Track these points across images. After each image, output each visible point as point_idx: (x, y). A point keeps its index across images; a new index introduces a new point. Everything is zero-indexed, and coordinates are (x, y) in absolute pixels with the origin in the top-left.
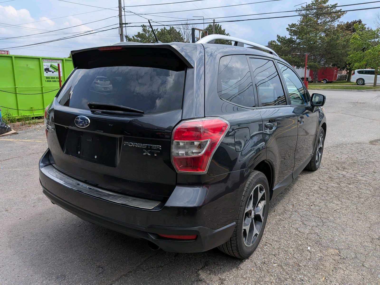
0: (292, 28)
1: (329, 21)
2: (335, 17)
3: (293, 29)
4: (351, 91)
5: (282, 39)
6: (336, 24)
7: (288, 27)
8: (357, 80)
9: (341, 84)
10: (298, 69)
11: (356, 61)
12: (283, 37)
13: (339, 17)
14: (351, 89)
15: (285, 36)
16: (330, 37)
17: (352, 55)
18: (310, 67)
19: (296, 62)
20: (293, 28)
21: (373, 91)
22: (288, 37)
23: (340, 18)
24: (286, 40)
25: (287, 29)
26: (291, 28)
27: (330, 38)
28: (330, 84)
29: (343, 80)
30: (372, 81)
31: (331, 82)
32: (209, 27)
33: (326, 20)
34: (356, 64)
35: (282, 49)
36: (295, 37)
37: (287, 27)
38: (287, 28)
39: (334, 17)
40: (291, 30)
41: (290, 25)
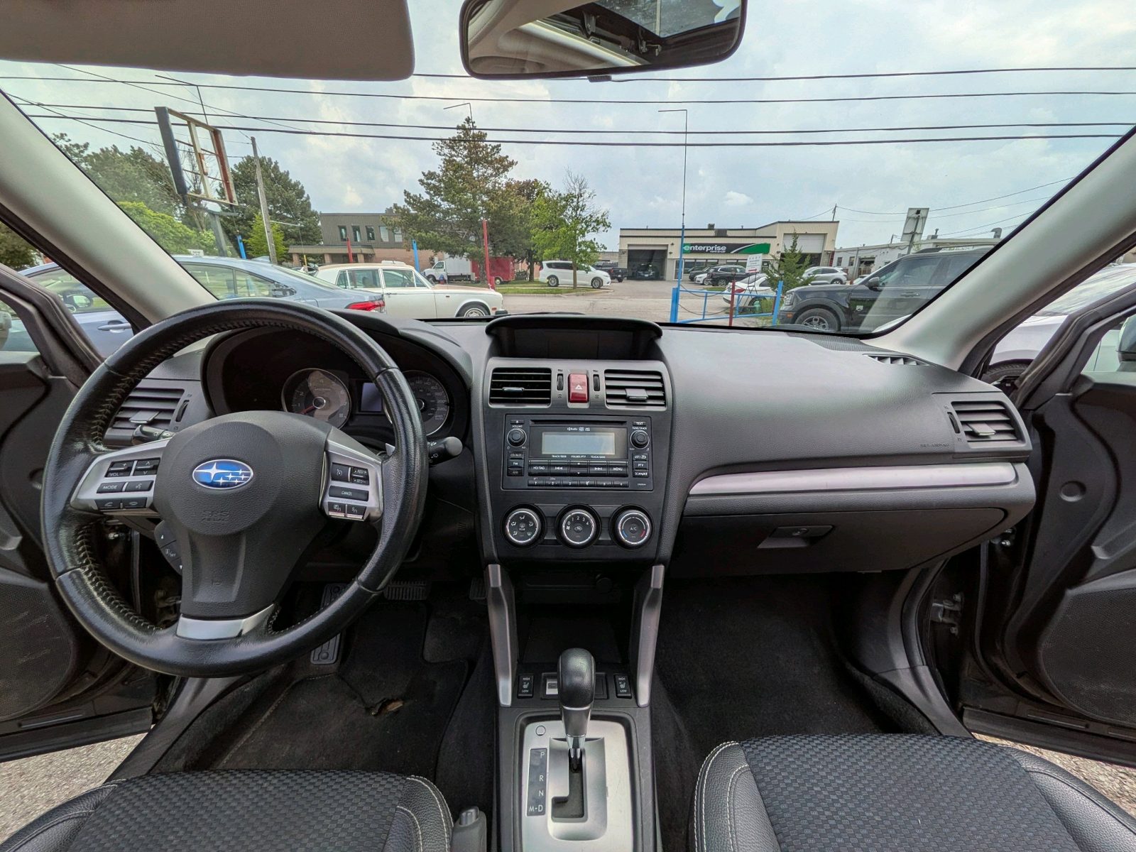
0: (429, 181)
1: (492, 175)
2: (500, 168)
3: (433, 182)
4: (545, 296)
5: (414, 200)
6: (503, 180)
7: (423, 178)
8: (549, 278)
9: (525, 285)
10: (453, 257)
11: (544, 247)
12: (416, 196)
13: (506, 169)
14: (545, 293)
15: (420, 195)
16: (498, 203)
17: (538, 237)
18: (472, 257)
19: (449, 245)
20: (432, 180)
21: (574, 295)
22: (426, 197)
23: (508, 171)
24: (421, 203)
25: (419, 181)
26: (427, 179)
27: (499, 206)
28: (506, 285)
29: (520, 278)
30: (569, 281)
31: (507, 283)
32: (247, 161)
33: (485, 172)
34: (547, 252)
35: (419, 219)
36: (438, 200)
37: (420, 178)
38: (421, 181)
39: (498, 169)
40: (428, 184)
41: (426, 174)
